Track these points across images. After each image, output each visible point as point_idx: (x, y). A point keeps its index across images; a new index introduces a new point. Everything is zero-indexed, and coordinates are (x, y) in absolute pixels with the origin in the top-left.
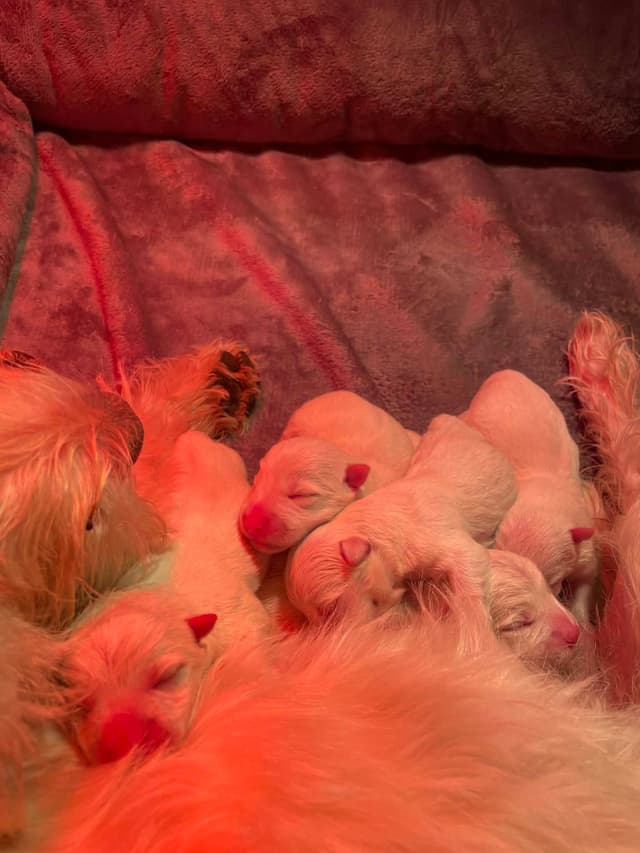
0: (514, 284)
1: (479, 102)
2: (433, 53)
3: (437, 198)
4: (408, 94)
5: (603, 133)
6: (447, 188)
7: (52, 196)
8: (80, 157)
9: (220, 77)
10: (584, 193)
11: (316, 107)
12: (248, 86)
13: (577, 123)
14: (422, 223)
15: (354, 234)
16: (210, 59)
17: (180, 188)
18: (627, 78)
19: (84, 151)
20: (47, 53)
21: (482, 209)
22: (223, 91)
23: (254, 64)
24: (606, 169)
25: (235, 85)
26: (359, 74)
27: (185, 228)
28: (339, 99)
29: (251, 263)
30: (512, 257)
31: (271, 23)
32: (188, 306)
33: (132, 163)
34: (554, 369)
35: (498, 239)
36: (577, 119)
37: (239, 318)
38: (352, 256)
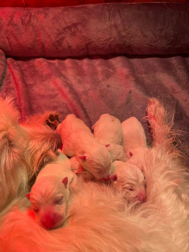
0: (133, 92)
1: (123, 42)
2: (109, 30)
3: (113, 69)
4: (103, 41)
5: (160, 48)
6: (116, 66)
7: (10, 75)
8: (18, 64)
9: (52, 41)
10: (156, 65)
11: (79, 46)
12: (59, 43)
13: (152, 45)
14: (108, 76)
15: (89, 80)
16: (49, 36)
17: (43, 70)
18: (165, 31)
19: (19, 62)
20: (7, 38)
21: (126, 71)
22: (53, 44)
23: (61, 37)
24: (163, 57)
25: (56, 42)
26: (89, 37)
27: (43, 81)
28: (84, 44)
29: (60, 89)
30: (133, 84)
31: (64, 25)
32: (42, 102)
33: (31, 64)
34: (143, 115)
35: (129, 79)
36: (151, 44)
37: (56, 104)
38: (88, 86)
